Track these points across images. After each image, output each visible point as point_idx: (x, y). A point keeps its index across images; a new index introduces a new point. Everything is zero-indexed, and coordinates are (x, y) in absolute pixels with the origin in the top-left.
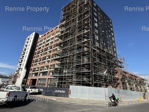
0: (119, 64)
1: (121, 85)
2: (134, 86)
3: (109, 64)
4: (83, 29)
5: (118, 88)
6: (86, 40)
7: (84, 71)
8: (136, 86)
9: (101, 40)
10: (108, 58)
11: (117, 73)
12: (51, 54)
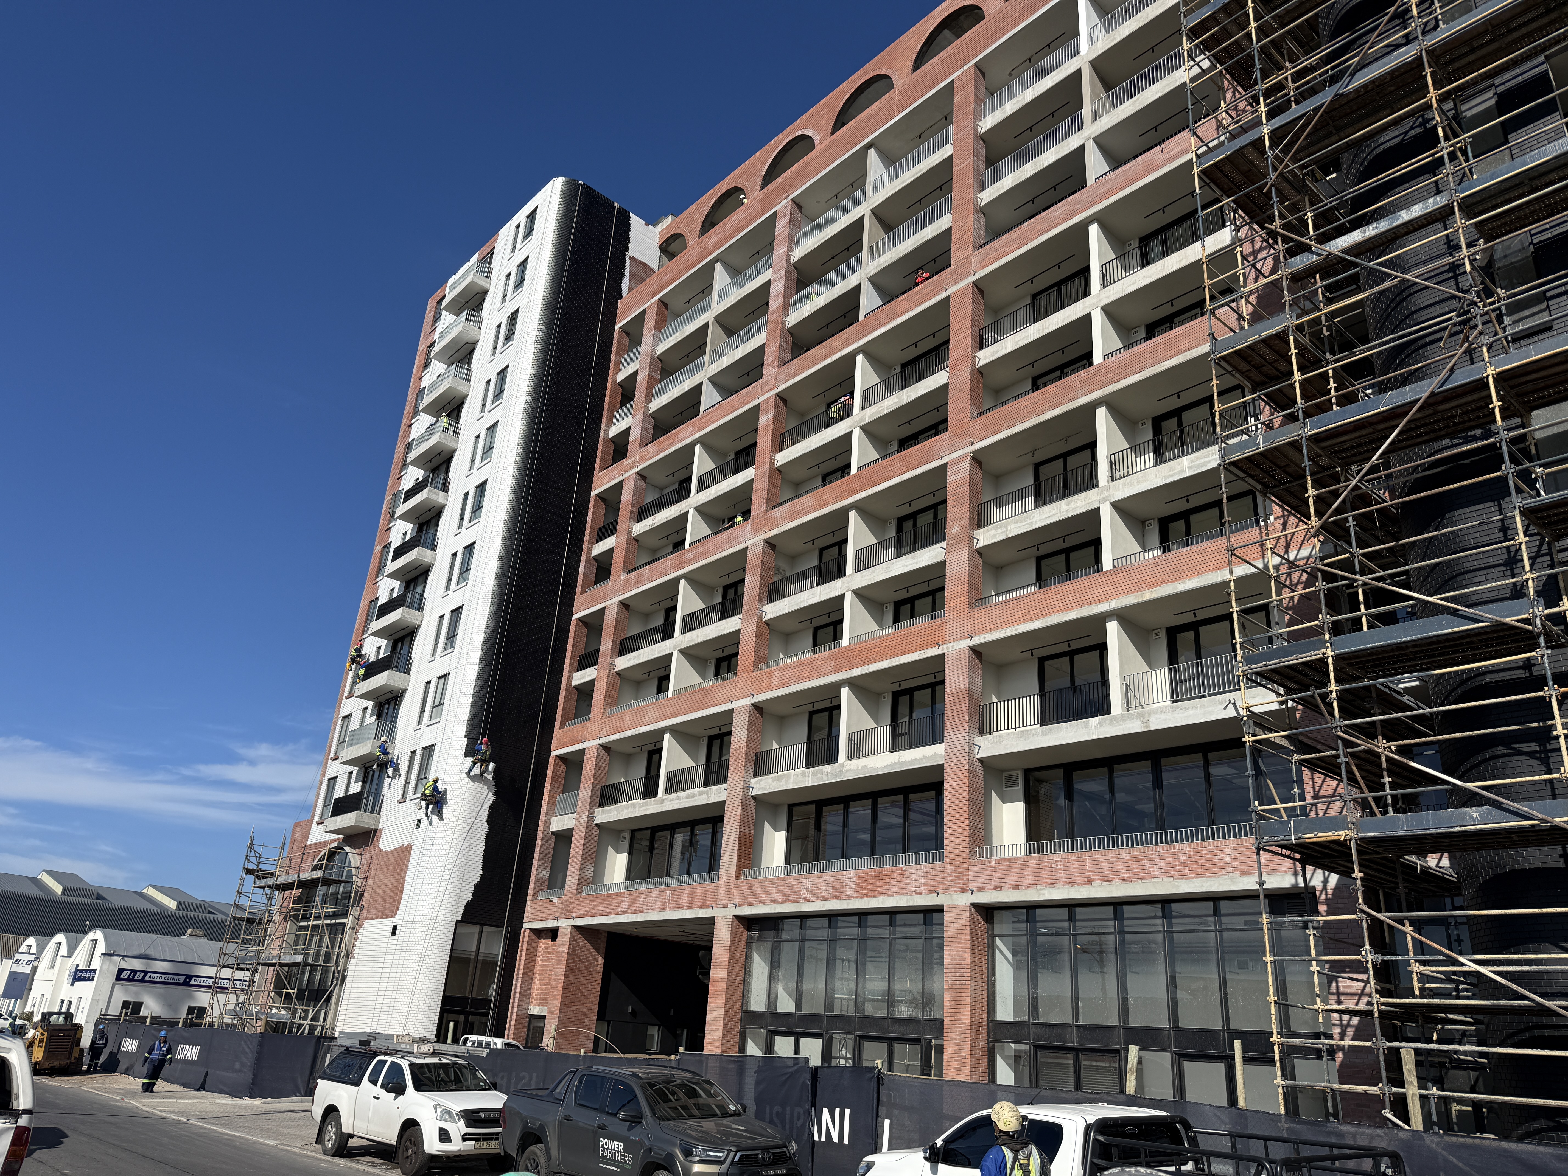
12: (961, 459)
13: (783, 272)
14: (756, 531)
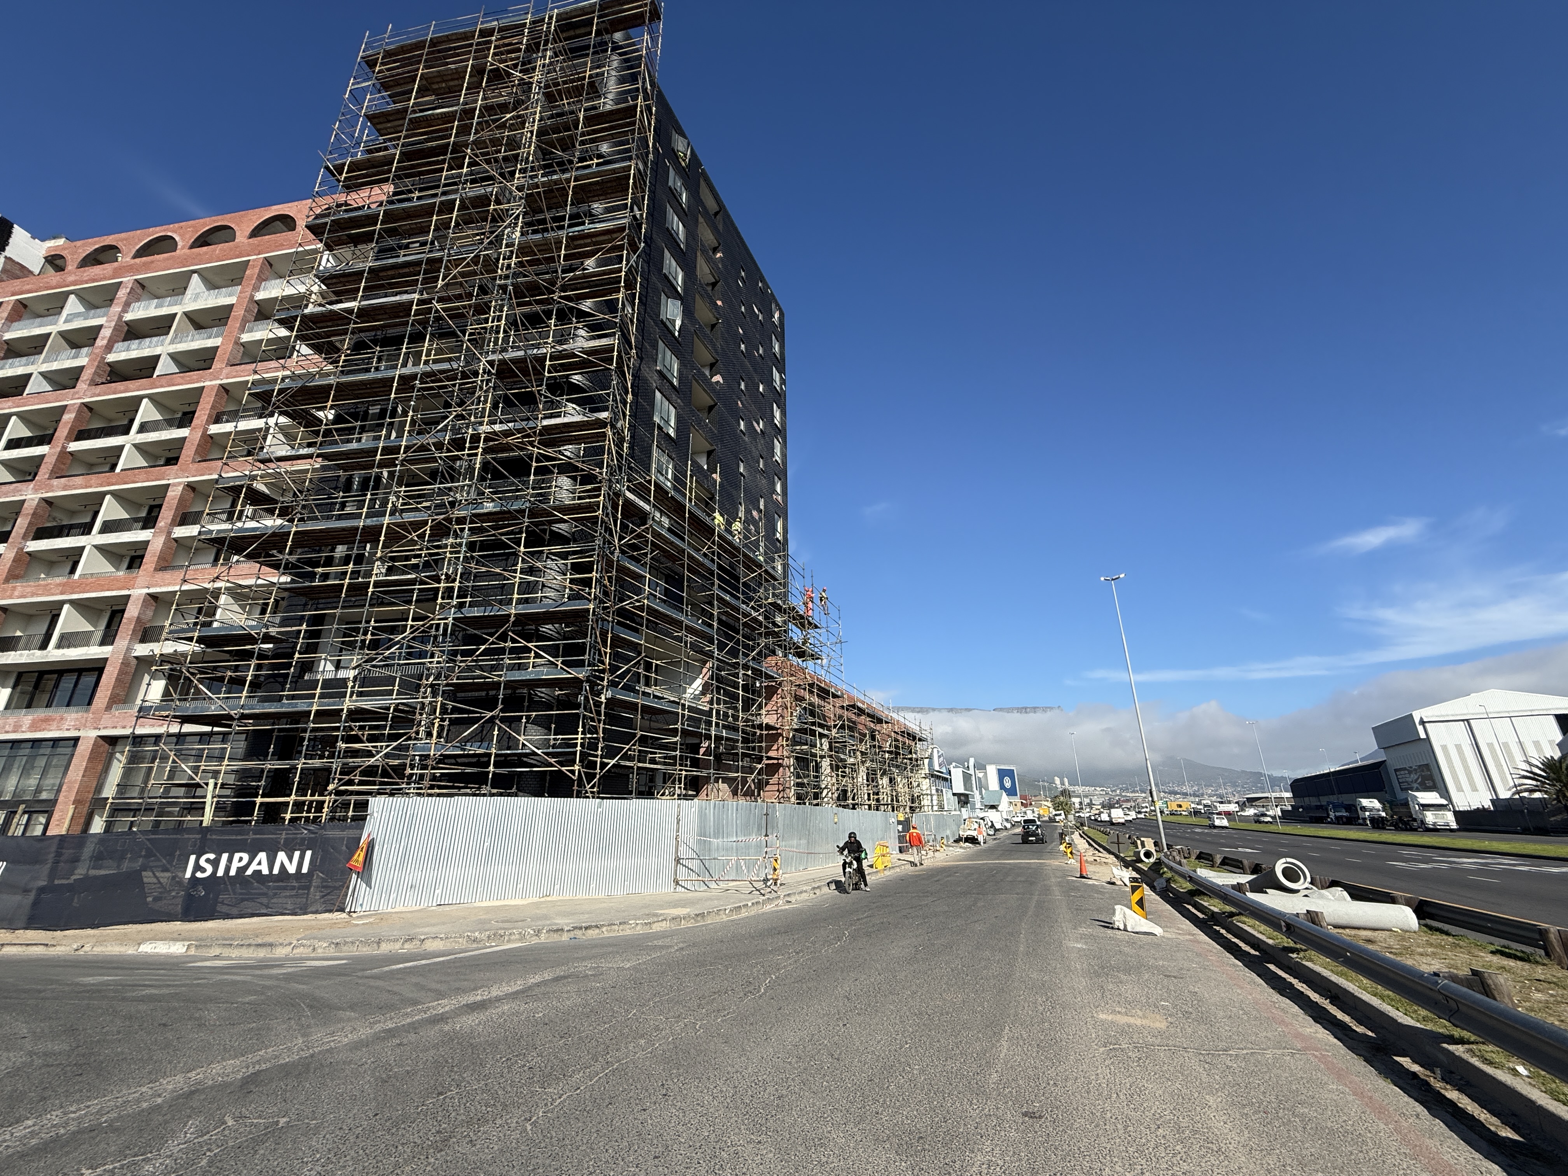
0: (796, 635)
1: (787, 775)
2: (862, 777)
3: (728, 626)
4: (563, 316)
5: (770, 794)
6: (572, 414)
7: (530, 674)
8: (871, 777)
9: (696, 440)
10: (730, 580)
11: (771, 692)
12: (179, 484)
13: (113, 324)
14: (36, 490)
